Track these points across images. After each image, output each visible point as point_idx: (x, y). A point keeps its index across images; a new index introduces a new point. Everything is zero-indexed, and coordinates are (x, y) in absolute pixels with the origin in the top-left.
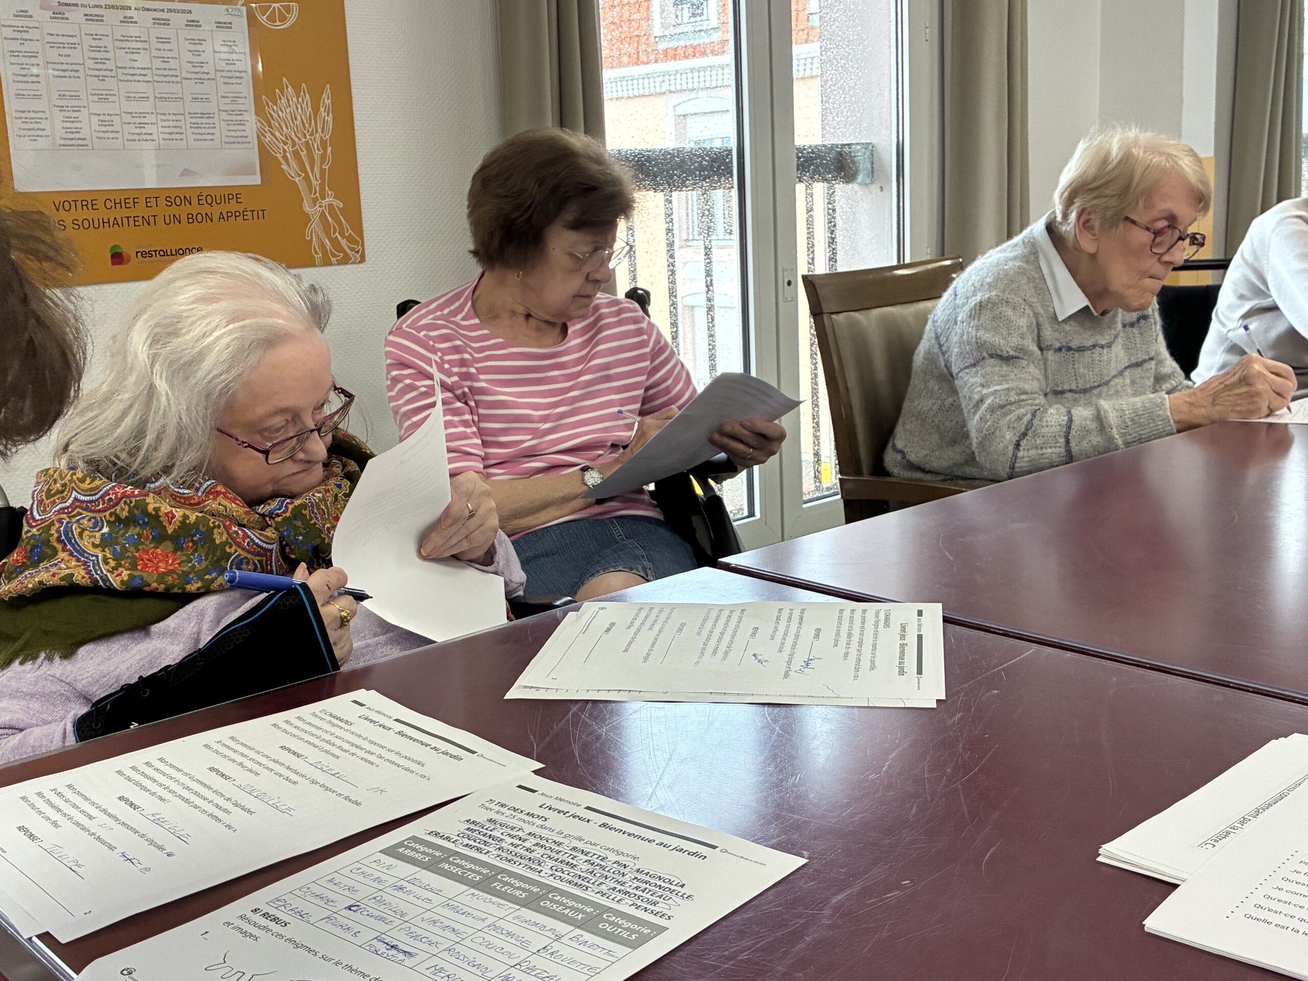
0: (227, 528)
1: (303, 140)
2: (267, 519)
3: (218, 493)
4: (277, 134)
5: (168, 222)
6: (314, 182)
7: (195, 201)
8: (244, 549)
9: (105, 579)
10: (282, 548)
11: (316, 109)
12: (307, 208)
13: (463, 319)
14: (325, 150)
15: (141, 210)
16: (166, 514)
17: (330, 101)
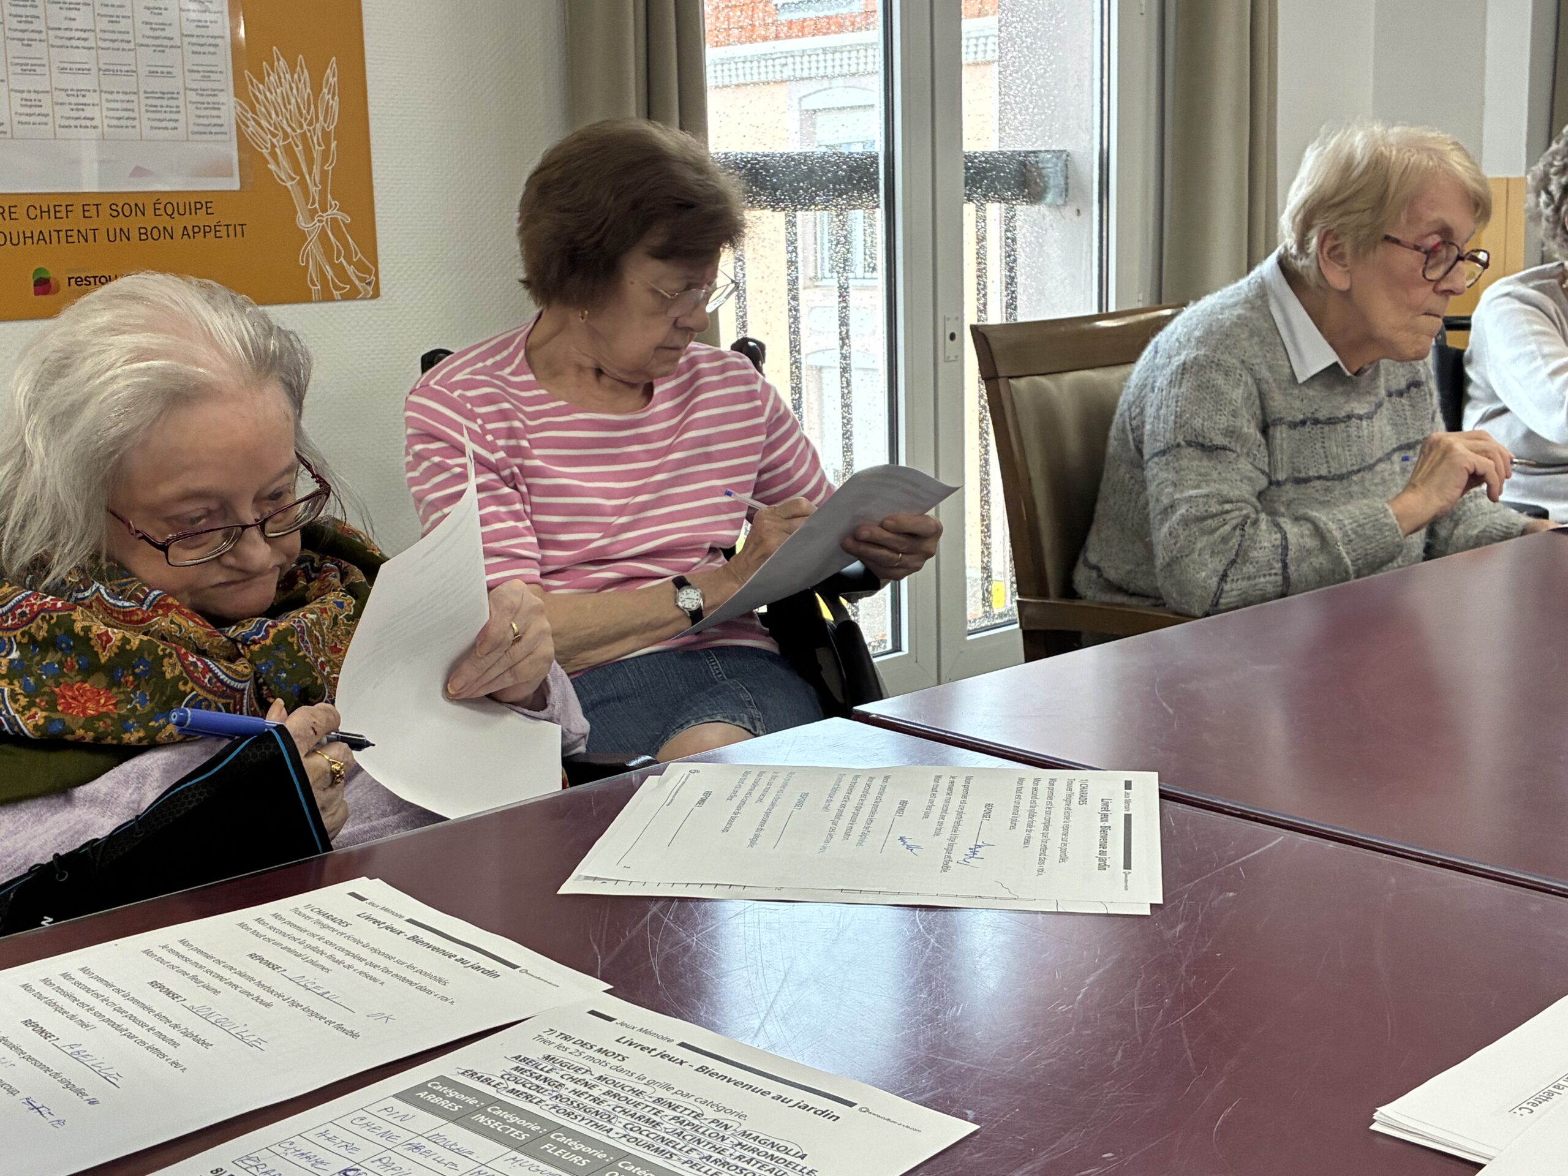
0: (182, 658)
1: (299, 131)
2: (240, 646)
3: (169, 607)
4: (264, 123)
5: (112, 239)
6: (313, 189)
7: (149, 211)
8: (204, 687)
9: (12, 722)
10: (258, 688)
11: (317, 89)
12: (302, 222)
13: (513, 374)
14: (328, 146)
15: (76, 222)
16: (99, 636)
17: (336, 79)
